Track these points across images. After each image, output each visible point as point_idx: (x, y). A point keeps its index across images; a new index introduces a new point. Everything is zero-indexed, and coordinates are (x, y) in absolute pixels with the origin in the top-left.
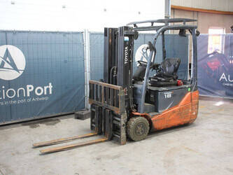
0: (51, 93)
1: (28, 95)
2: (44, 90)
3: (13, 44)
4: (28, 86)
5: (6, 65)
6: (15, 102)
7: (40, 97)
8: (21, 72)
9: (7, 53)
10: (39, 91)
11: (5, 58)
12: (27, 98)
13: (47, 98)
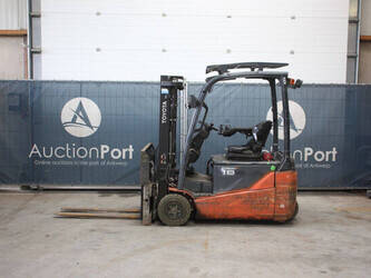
0: (131, 157)
1: (102, 157)
2: (122, 153)
3: (87, 97)
4: (103, 147)
5: (79, 120)
6: (86, 163)
7: (116, 160)
8: (95, 129)
9: (81, 106)
10: (116, 154)
11: (77, 112)
12: (100, 160)
13: (125, 164)
